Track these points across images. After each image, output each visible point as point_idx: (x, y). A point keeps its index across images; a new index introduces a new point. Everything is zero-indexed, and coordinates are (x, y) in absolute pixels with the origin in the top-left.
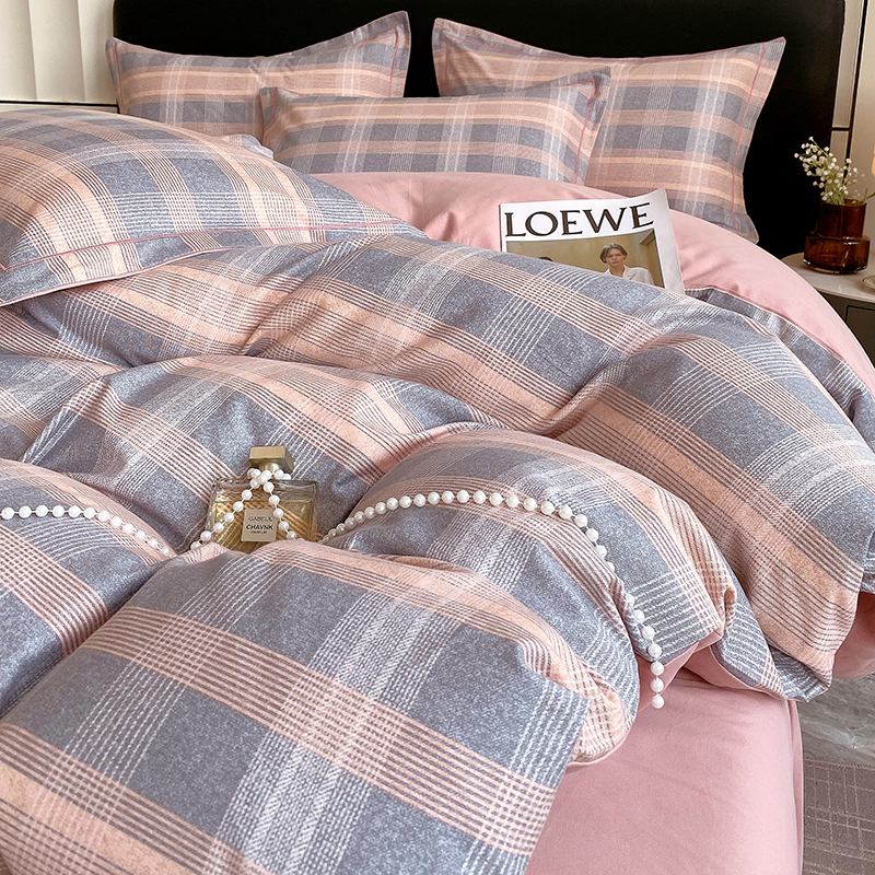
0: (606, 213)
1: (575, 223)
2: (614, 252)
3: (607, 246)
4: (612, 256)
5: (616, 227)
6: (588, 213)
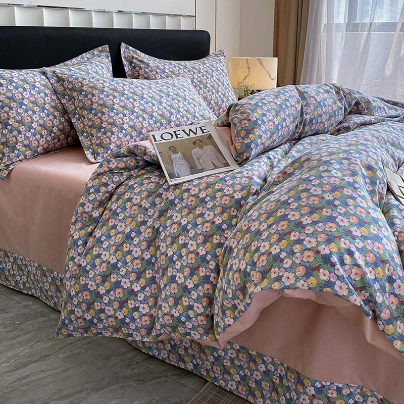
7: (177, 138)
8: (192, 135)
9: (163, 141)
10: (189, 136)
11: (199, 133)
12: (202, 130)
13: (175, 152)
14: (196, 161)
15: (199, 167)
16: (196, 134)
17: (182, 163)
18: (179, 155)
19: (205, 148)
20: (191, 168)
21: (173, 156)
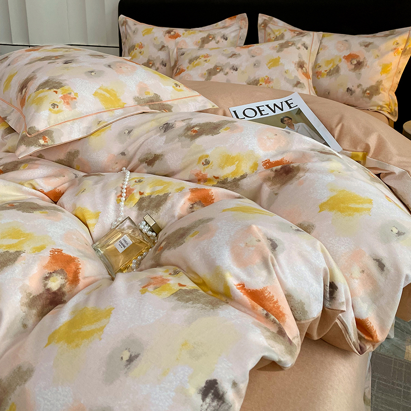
0: (275, 105)
1: (264, 110)
2: (286, 119)
3: (282, 118)
4: (285, 121)
5: (282, 110)
6: (267, 106)
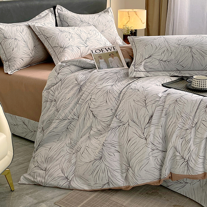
7: (102, 52)
8: (109, 51)
9: (96, 53)
10: (108, 51)
11: (113, 50)
12: (114, 49)
13: (101, 59)
14: (110, 64)
15: (111, 66)
16: (111, 50)
17: (104, 63)
18: (103, 60)
19: (115, 58)
20: (107, 66)
21: (100, 60)
